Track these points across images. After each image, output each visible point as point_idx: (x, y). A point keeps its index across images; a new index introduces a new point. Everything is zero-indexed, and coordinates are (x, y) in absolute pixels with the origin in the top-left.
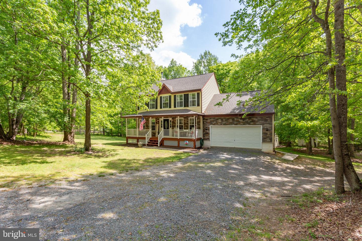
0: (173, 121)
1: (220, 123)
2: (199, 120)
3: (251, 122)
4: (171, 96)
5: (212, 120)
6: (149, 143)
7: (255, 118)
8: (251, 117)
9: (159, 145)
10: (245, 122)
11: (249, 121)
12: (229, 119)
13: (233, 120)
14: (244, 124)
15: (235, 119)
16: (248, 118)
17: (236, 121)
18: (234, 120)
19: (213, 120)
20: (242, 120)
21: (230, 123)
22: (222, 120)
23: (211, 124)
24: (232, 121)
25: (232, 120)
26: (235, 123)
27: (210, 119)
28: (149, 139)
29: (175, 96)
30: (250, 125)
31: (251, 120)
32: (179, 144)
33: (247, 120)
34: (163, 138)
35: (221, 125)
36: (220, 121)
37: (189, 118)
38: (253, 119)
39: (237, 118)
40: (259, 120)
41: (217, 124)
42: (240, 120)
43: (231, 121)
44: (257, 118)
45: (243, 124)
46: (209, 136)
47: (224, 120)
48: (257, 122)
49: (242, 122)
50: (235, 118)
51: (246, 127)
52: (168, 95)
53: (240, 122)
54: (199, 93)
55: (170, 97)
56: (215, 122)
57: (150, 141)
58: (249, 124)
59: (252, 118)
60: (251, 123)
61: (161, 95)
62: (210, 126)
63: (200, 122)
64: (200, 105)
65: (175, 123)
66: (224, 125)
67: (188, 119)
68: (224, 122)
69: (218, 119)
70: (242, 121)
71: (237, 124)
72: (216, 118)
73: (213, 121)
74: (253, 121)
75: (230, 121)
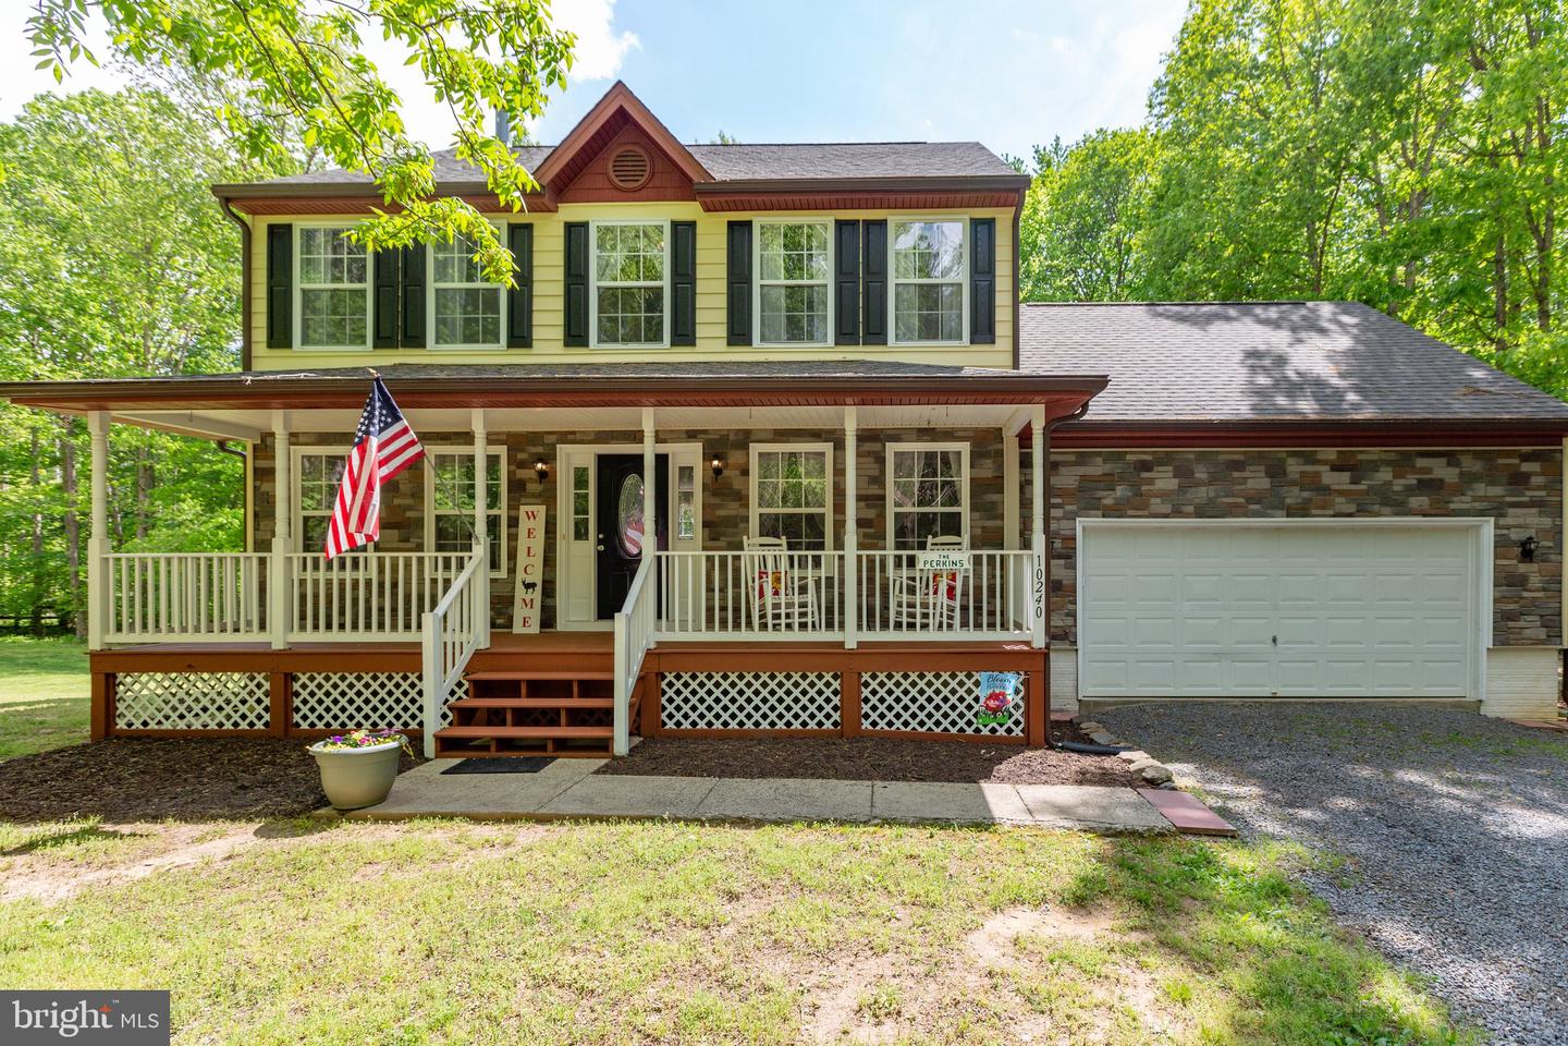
0: (718, 471)
1: (1164, 495)
2: (987, 470)
3: (1410, 490)
4: (692, 225)
5: (1097, 468)
6: (465, 716)
7: (1444, 460)
8: (1407, 457)
9: (621, 743)
10: (1367, 492)
11: (1398, 485)
12: (1238, 466)
13: (1276, 472)
14: (1362, 511)
15: (1294, 468)
16: (1388, 463)
17: (1293, 483)
18: (1285, 473)
19: (1107, 468)
20: (1345, 476)
21: (1250, 500)
22: (1183, 472)
23: (1092, 506)
24: (1265, 483)
25: (1270, 474)
26: (1293, 496)
27: (1082, 460)
28: (462, 661)
29: (739, 233)
30: (1406, 514)
31: (1412, 480)
32: (850, 702)
33: (1385, 475)
34: (649, 654)
35: (1177, 512)
36: (1164, 480)
37: (892, 448)
38: (1429, 470)
39: (1310, 459)
40: (1469, 479)
41: (1136, 505)
42: (1330, 478)
43: (1257, 481)
44: (1457, 464)
45: (1352, 508)
46: (1073, 615)
47: (1201, 473)
48: (1459, 490)
49: (1341, 493)
50: (1290, 461)
51: (1381, 530)
52: (659, 215)
53: (1327, 490)
54: (990, 223)
55: (683, 233)
56: (1120, 491)
57: (482, 688)
58: (1401, 509)
59: (1421, 462)
60: (1415, 502)
61: (572, 212)
62: (1080, 522)
63: (997, 484)
64: (1003, 329)
65: (742, 499)
66: (1198, 515)
67: (881, 460)
68: (1202, 494)
69: (1146, 466)
70: (1341, 480)
71: (1302, 510)
72: (1134, 455)
73: (1108, 481)
74: (1429, 486)
75: (1251, 484)
